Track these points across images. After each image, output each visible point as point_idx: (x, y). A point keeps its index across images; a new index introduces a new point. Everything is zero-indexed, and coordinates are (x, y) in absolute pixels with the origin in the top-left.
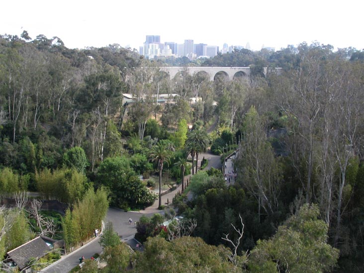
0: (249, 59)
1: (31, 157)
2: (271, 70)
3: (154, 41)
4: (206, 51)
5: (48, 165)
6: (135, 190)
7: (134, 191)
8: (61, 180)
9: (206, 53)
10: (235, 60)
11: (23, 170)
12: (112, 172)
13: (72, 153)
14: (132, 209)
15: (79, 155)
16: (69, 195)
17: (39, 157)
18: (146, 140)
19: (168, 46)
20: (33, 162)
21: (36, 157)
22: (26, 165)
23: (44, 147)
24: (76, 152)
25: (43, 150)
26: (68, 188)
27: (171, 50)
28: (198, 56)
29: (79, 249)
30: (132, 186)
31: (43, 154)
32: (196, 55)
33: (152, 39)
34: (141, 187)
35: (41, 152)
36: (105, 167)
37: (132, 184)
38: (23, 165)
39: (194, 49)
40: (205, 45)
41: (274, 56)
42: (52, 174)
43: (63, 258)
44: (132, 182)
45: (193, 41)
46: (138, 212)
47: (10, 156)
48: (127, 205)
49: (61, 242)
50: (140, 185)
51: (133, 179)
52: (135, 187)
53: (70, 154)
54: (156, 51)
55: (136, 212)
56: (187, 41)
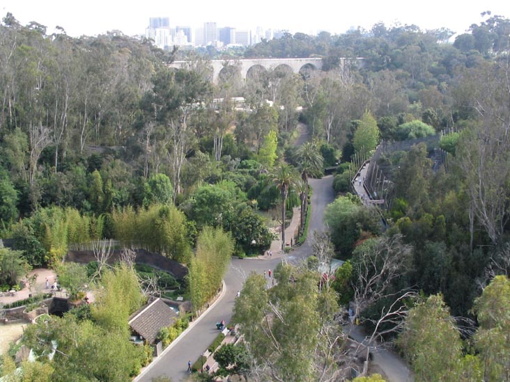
0: (307, 47)
1: (96, 191)
2: (351, 61)
3: (160, 25)
4: (234, 37)
5: (120, 202)
6: (253, 230)
7: (251, 230)
8: (153, 220)
9: (234, 41)
10: (288, 48)
11: (87, 210)
12: (216, 206)
13: (155, 182)
14: (248, 254)
15: (165, 184)
16: (167, 241)
17: (107, 190)
18: (225, 162)
19: (182, 31)
20: (100, 197)
21: (104, 190)
22: (90, 202)
23: (113, 176)
24: (161, 181)
25: (112, 181)
26: (167, 231)
27: (186, 37)
28: (225, 44)
29: (206, 312)
30: (247, 224)
31: (113, 185)
32: (222, 43)
33: (157, 23)
34: (259, 224)
35: (110, 184)
36: (204, 199)
37: (247, 220)
38: (86, 203)
39: (218, 34)
40: (232, 29)
41: (342, 41)
42: (137, 212)
43: (191, 325)
44: (247, 218)
45: (215, 23)
46: (256, 258)
47: (63, 191)
48: (241, 249)
49: (187, 304)
50: (259, 221)
51: (247, 214)
52: (252, 224)
53: (153, 185)
54: (166, 40)
55: (254, 258)
56: (208, 23)
